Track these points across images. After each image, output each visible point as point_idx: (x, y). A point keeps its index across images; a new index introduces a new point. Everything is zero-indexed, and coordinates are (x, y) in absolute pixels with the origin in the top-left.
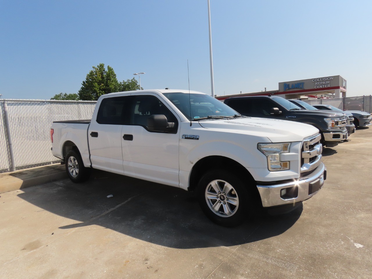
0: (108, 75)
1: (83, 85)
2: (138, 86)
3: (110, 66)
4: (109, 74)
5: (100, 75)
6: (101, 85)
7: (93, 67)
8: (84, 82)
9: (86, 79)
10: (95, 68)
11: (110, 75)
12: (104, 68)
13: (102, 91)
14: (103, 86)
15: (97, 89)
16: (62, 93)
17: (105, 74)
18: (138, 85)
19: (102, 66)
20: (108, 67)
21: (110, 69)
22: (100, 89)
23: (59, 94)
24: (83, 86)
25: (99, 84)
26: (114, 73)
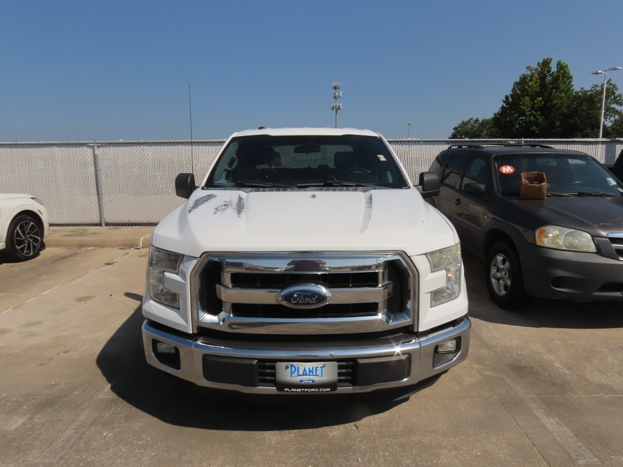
0: (556, 79)
1: (504, 102)
2: (616, 98)
3: (562, 62)
4: (558, 77)
5: (538, 81)
6: (536, 100)
7: (528, 68)
8: (507, 97)
9: (512, 92)
10: (531, 70)
11: (558, 80)
12: (550, 66)
13: (537, 112)
14: (541, 102)
15: (527, 108)
16: (472, 118)
17: (549, 79)
18: (616, 95)
19: (546, 63)
20: (559, 64)
21: (561, 67)
22: (533, 108)
23: (468, 120)
24: (505, 105)
25: (533, 98)
26: (569, 73)
